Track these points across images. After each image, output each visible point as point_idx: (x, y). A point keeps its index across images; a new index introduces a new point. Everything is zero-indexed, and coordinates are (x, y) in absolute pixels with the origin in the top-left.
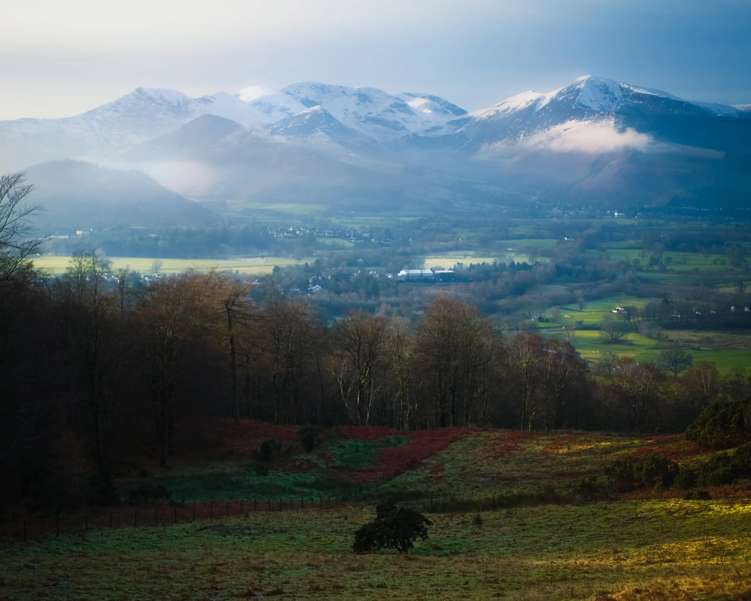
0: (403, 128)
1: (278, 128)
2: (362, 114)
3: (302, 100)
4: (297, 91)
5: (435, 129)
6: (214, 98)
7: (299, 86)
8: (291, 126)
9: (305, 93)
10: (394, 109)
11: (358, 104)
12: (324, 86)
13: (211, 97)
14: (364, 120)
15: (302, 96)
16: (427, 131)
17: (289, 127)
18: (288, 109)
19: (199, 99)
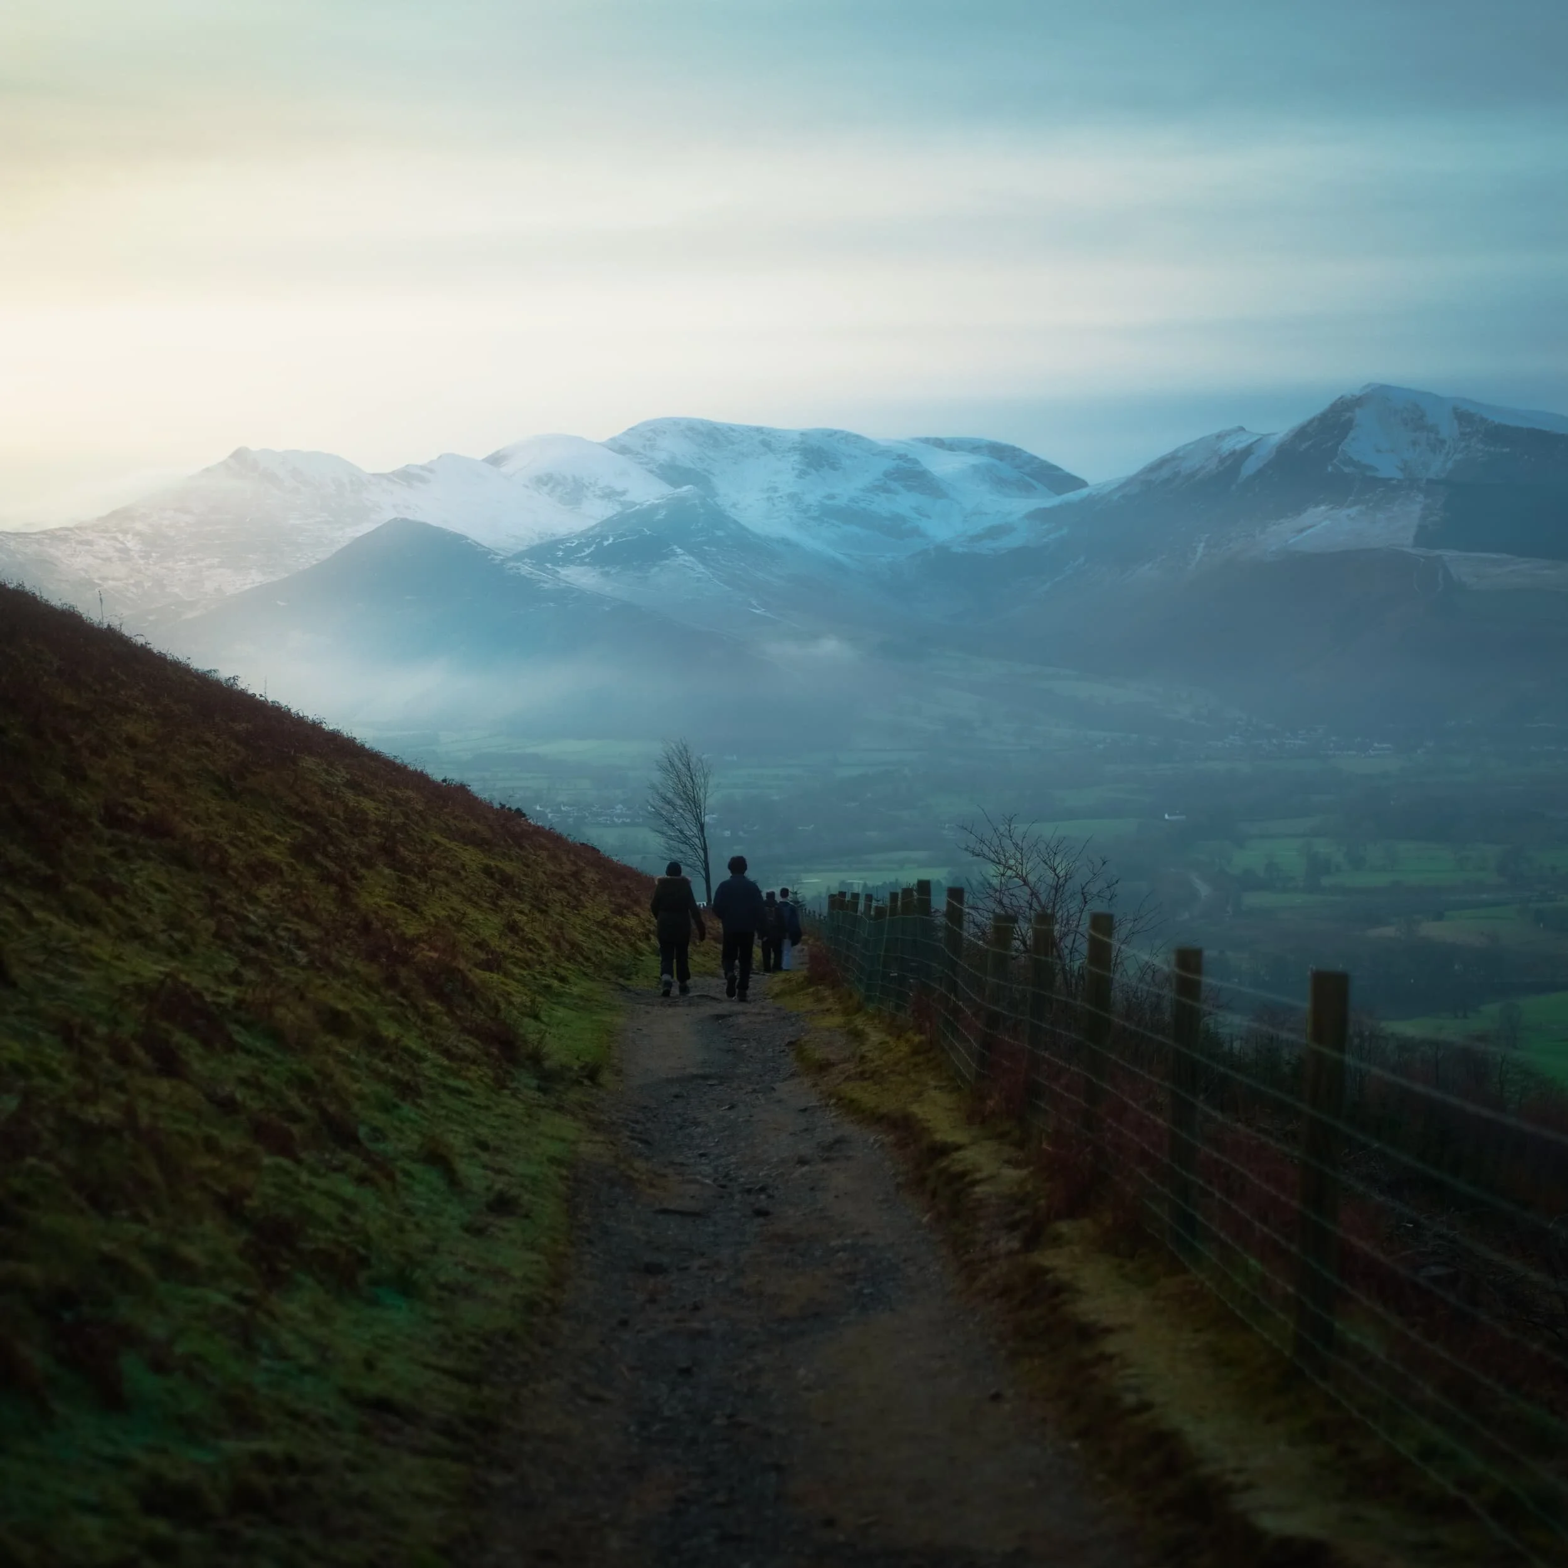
0: (916, 532)
1: (580, 548)
2: (811, 499)
3: (661, 466)
4: (648, 443)
5: (995, 532)
6: (431, 471)
7: (651, 430)
8: (611, 540)
9: (672, 448)
10: (894, 485)
11: (802, 474)
12: (715, 428)
13: (423, 468)
14: (816, 514)
15: (662, 457)
16: (976, 538)
17: (606, 543)
18: (624, 493)
19: (393, 473)
